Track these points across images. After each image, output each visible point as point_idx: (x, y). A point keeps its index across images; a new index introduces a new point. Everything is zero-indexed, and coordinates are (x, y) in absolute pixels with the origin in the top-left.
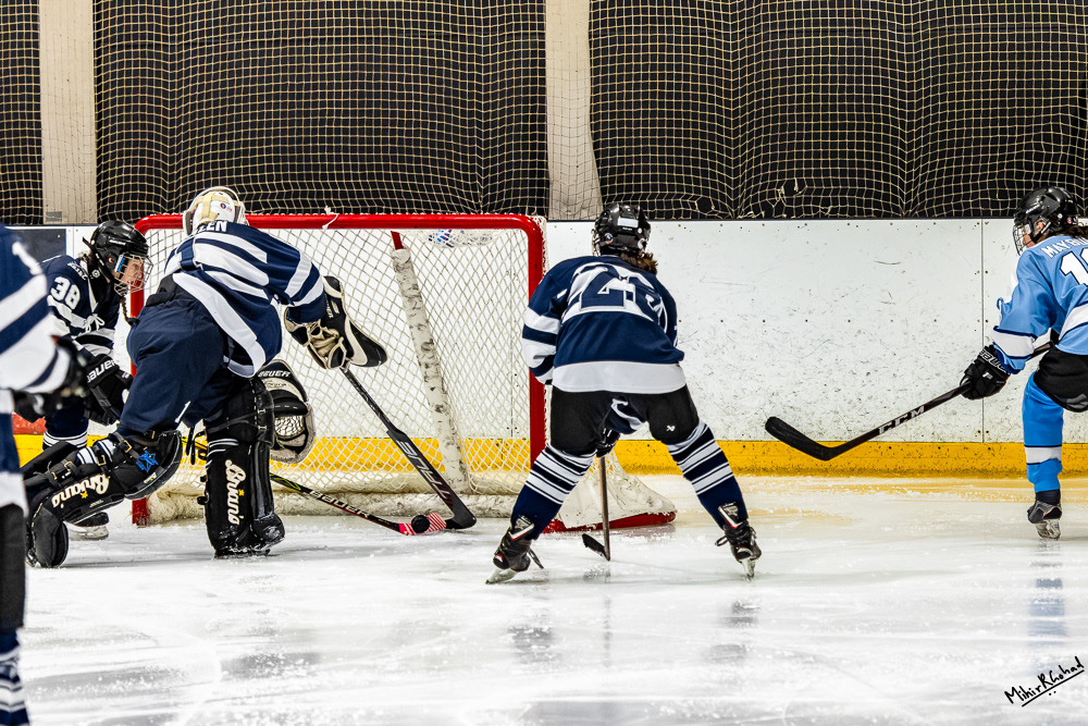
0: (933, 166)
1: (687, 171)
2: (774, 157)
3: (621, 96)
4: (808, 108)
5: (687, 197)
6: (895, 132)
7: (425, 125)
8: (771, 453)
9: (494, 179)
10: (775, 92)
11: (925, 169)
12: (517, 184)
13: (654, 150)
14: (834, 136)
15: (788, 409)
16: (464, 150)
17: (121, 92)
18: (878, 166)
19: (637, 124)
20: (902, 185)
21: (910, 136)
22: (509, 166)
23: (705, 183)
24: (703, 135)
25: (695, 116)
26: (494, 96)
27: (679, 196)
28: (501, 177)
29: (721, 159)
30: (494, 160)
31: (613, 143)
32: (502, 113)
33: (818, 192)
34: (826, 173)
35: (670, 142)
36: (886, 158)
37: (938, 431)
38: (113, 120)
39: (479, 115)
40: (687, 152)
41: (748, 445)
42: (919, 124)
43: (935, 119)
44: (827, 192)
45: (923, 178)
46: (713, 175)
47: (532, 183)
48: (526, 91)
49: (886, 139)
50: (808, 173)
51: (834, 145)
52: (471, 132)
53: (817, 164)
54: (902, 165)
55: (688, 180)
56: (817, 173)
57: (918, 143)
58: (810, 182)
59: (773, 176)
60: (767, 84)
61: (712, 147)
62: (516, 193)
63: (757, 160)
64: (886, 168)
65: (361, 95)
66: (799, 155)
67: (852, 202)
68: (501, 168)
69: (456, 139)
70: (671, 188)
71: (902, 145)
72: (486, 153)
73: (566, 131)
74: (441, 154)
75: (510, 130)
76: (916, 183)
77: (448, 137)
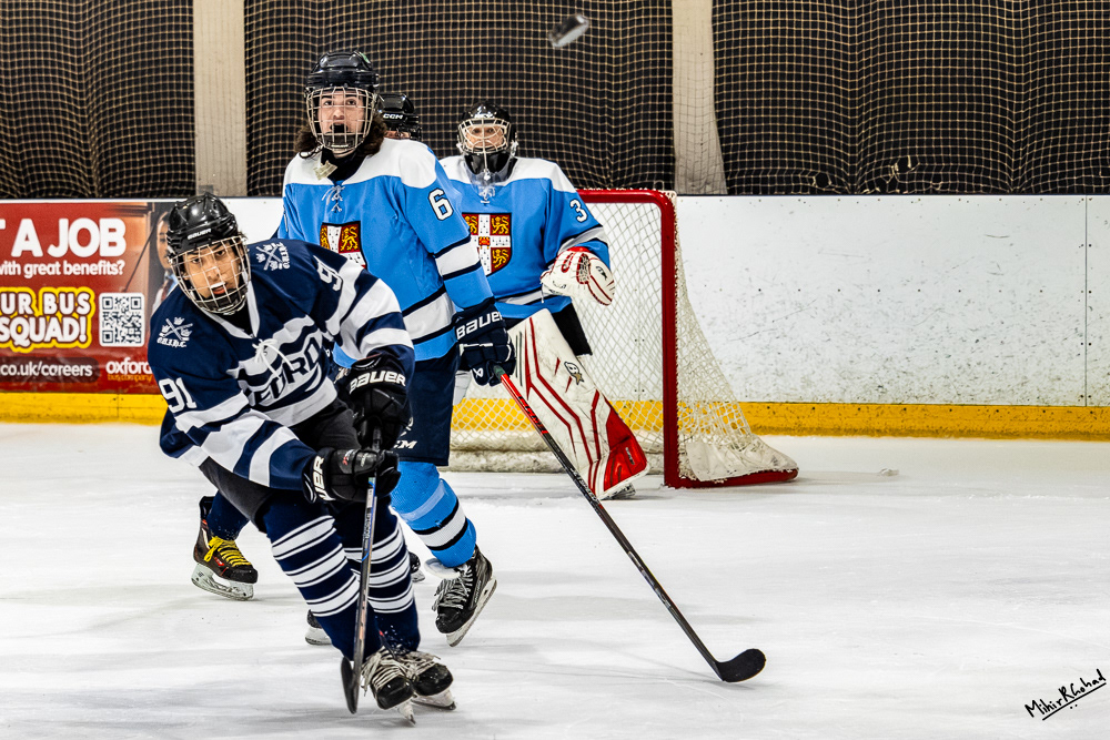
0: (1039, 145)
1: (806, 148)
2: (889, 136)
3: (744, 77)
4: (922, 90)
5: (805, 173)
6: (1003, 113)
7: (558, 104)
8: (884, 415)
9: (623, 156)
10: (890, 74)
11: (1032, 148)
12: (645, 160)
13: (774, 128)
14: (946, 116)
15: (901, 374)
16: (596, 128)
17: (271, 72)
18: (987, 144)
19: (759, 103)
20: (1010, 163)
21: (1018, 117)
22: (638, 143)
23: (823, 159)
24: (822, 114)
25: (814, 96)
26: (624, 77)
27: (797, 172)
28: (631, 154)
29: (838, 136)
30: (624, 138)
31: (736, 121)
32: (632, 93)
33: (930, 168)
34: (938, 151)
35: (790, 120)
36: (995, 137)
37: (1043, 395)
38: (264, 99)
39: (610, 95)
40: (806, 130)
41: (864, 408)
42: (1026, 105)
43: (1042, 100)
44: (938, 169)
45: (1030, 156)
46: (830, 152)
47: (660, 160)
48: (654, 72)
49: (995, 119)
50: (921, 151)
51: (945, 125)
52: (602, 111)
53: (929, 142)
54: (1010, 143)
55: (807, 157)
56: (930, 151)
57: (1026, 124)
58: (922, 160)
59: (888, 154)
60: (883, 67)
61: (830, 125)
62: (645, 168)
63: (873, 140)
64: (995, 146)
65: (499, 76)
66: (913, 134)
67: (962, 178)
68: (631, 145)
69: (588, 118)
70: (791, 164)
71: (1011, 125)
72: (617, 131)
73: (691, 110)
74: (574, 132)
75: (638, 109)
76: (1024, 161)
77: (580, 116)
